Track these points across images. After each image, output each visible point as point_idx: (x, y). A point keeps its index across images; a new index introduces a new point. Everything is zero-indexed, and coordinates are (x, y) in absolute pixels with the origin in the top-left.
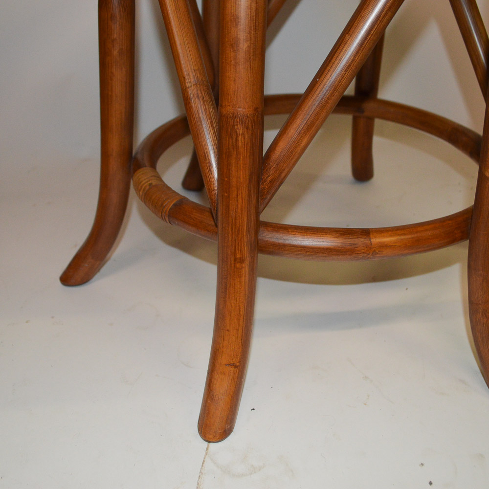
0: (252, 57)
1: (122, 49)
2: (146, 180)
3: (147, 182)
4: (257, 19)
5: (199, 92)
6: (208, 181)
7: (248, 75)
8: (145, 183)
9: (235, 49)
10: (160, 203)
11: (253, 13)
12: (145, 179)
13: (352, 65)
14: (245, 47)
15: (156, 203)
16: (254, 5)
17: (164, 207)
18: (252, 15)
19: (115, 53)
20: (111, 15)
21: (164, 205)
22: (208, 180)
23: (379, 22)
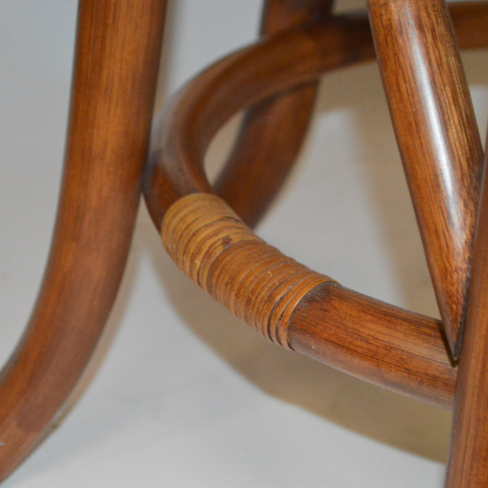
2: (213, 229)
3: (216, 234)
5: (424, 14)
6: (441, 248)
8: (209, 237)
10: (264, 293)
12: (206, 226)
15: (253, 292)
17: (278, 304)
21: (278, 298)
22: (444, 244)
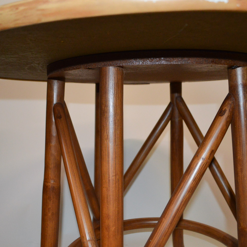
0: (117, 234)
1: (53, 212)
4: (119, 215)
7: (115, 242)
9: (108, 230)
11: (117, 213)
13: (168, 233)
14: (113, 230)
16: (117, 209)
18: (116, 214)
19: (50, 214)
20: (49, 196)
23: (179, 212)
